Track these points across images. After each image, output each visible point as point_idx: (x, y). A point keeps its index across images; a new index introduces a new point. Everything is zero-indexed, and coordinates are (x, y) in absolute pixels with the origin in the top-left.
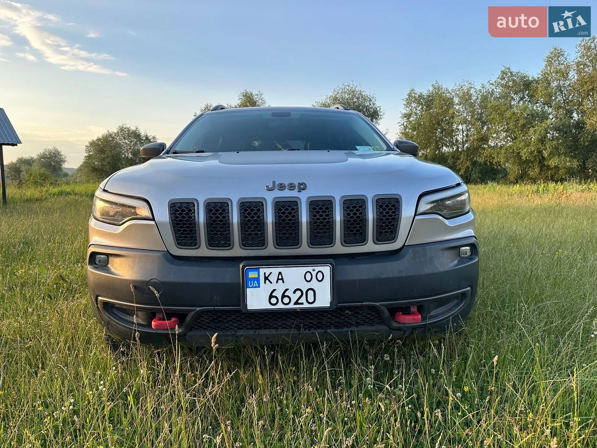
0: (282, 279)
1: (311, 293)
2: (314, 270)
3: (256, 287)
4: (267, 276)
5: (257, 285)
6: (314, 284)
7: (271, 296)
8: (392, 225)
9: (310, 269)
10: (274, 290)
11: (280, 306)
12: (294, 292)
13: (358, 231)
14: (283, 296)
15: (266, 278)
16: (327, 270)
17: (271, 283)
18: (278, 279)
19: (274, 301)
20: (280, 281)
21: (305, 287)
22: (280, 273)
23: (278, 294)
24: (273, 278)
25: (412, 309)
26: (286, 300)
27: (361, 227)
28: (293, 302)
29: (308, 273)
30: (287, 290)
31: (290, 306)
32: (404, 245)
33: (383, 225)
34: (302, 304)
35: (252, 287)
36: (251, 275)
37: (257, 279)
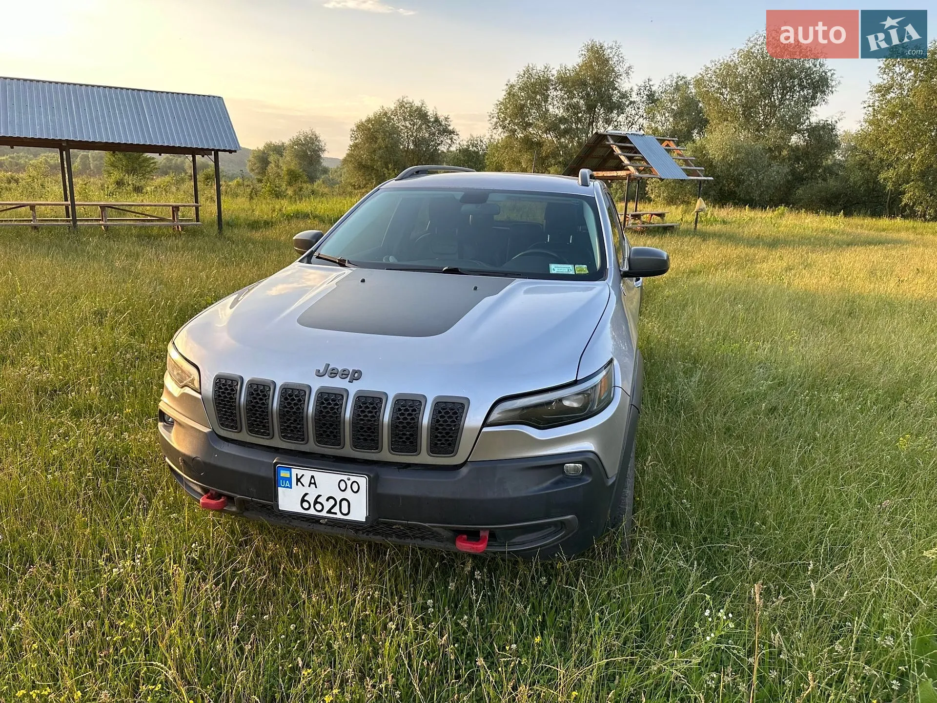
0: (315, 483)
1: (345, 503)
2: (349, 479)
3: (287, 487)
4: (299, 477)
5: (289, 485)
6: (348, 494)
7: (303, 500)
8: (451, 437)
9: (345, 477)
10: (306, 494)
11: (312, 512)
12: (327, 500)
13: (408, 439)
14: (316, 502)
15: (298, 480)
16: (363, 481)
17: (303, 486)
18: (311, 483)
19: (306, 505)
20: (313, 486)
21: (339, 496)
22: (313, 477)
23: (311, 498)
24: (306, 480)
25: (482, 534)
26: (319, 507)
27: (411, 435)
28: (326, 509)
29: (342, 482)
30: (320, 496)
31: (323, 514)
32: (467, 461)
33: (438, 435)
34: (336, 514)
35: (284, 487)
36: (284, 474)
37: (289, 479)
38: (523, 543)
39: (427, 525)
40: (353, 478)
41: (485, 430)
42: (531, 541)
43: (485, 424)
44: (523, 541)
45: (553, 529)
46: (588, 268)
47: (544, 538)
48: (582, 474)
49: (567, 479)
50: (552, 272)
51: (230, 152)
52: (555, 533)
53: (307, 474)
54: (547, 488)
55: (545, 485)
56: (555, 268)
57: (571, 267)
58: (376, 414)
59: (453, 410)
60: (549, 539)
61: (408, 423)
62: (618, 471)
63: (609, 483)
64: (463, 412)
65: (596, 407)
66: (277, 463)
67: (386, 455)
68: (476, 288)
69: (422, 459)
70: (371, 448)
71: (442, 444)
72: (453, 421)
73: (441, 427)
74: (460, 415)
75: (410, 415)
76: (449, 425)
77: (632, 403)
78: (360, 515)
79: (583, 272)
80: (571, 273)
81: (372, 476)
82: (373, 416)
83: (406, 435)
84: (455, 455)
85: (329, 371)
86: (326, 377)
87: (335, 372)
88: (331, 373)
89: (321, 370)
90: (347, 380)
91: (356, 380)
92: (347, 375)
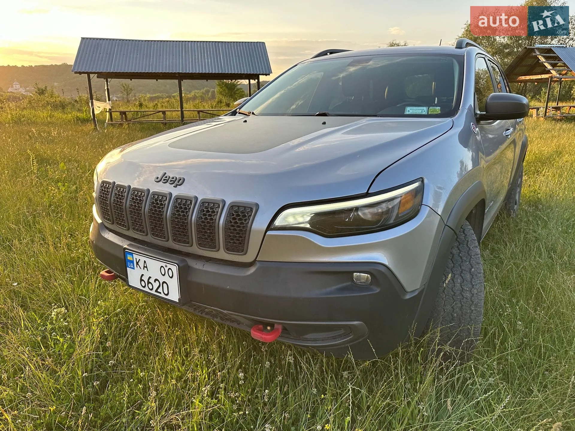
0: (146, 267)
2: (166, 266)
3: (132, 268)
4: (137, 261)
5: (133, 267)
6: (166, 279)
7: (141, 280)
8: (241, 237)
9: (164, 264)
10: (143, 275)
11: (146, 289)
12: (155, 282)
13: (208, 236)
14: (149, 283)
15: (137, 263)
16: (175, 269)
17: (140, 268)
18: (144, 267)
19: (143, 283)
20: (145, 268)
21: (161, 279)
22: (145, 262)
23: (145, 278)
24: (141, 264)
25: (276, 327)
26: (150, 286)
27: (211, 233)
28: (155, 289)
29: (162, 268)
30: (150, 278)
31: (153, 292)
32: (255, 260)
33: (231, 235)
34: (160, 293)
35: (130, 268)
36: (129, 257)
37: (133, 262)
38: (315, 340)
39: (225, 312)
40: (169, 266)
41: (269, 233)
42: (323, 340)
43: (269, 228)
45: (342, 331)
46: (441, 110)
47: (334, 338)
48: (371, 284)
49: (355, 287)
50: (407, 113)
51: (266, 75)
52: (345, 335)
53: (143, 259)
54: (331, 293)
55: (329, 289)
56: (409, 110)
57: (425, 109)
58: (186, 214)
59: (243, 213)
60: (339, 340)
61: (208, 223)
62: (423, 287)
63: (408, 297)
64: (251, 215)
65: (392, 221)
66: (125, 249)
67: (195, 249)
68: (324, 123)
69: (222, 254)
70: (185, 242)
71: (234, 243)
72: (242, 223)
73: (232, 228)
74: (248, 218)
75: (210, 215)
76: (239, 227)
77: (447, 224)
78: (174, 296)
79: (435, 113)
80: (424, 113)
81: (181, 265)
82: (184, 216)
83: (207, 233)
84: (245, 254)
85: (164, 178)
86: (161, 182)
87: (167, 179)
88: (164, 180)
89: (160, 177)
90: (173, 185)
91: (179, 185)
92: (174, 181)
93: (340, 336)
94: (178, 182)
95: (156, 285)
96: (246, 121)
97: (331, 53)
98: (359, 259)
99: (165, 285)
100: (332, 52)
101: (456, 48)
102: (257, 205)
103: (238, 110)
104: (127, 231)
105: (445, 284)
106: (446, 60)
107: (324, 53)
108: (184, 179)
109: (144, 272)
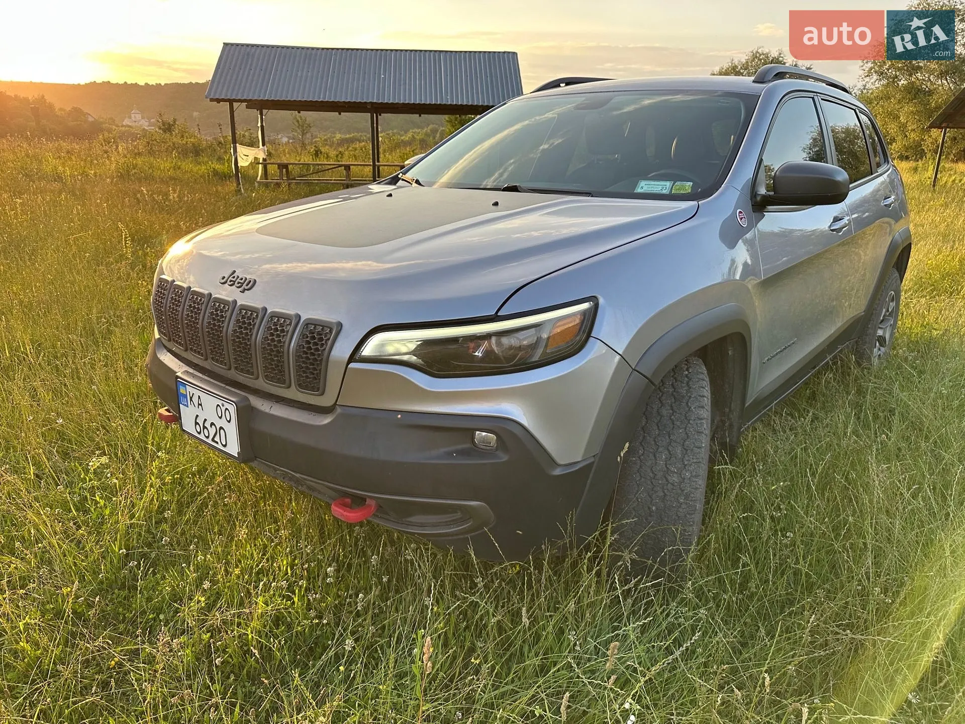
0: (201, 405)
2: (223, 405)
3: (185, 405)
4: (191, 396)
5: (186, 403)
6: (224, 423)
7: (196, 423)
8: (315, 369)
9: (220, 402)
10: (197, 416)
11: (202, 437)
12: (211, 426)
13: (276, 366)
14: (204, 427)
16: (232, 409)
17: (195, 406)
18: (199, 404)
19: (197, 427)
20: (200, 407)
21: (218, 423)
22: (199, 398)
23: (200, 421)
24: (195, 399)
25: (368, 501)
26: (206, 432)
27: (279, 361)
28: (211, 437)
29: (218, 407)
30: (205, 420)
31: (209, 441)
32: (335, 404)
33: (303, 365)
34: (217, 443)
35: (183, 404)
36: (182, 390)
37: (185, 396)
38: (422, 525)
39: (298, 475)
40: (227, 406)
41: (352, 365)
42: (434, 525)
43: (352, 359)
44: (421, 523)
45: (458, 515)
46: (692, 187)
47: (448, 524)
49: (475, 450)
50: (639, 190)
52: (462, 521)
53: (196, 393)
55: (437, 452)
56: (644, 186)
57: (668, 184)
58: (251, 332)
59: (320, 334)
60: (453, 528)
61: (276, 346)
62: (592, 460)
63: (557, 472)
64: (329, 339)
65: (536, 358)
66: (178, 377)
67: (261, 384)
68: (496, 204)
69: (293, 393)
70: (248, 372)
71: (307, 377)
72: (317, 350)
73: (305, 356)
74: (326, 342)
75: (278, 336)
76: (313, 354)
77: (637, 369)
78: (233, 448)
79: (682, 192)
80: (664, 192)
81: (240, 405)
82: (247, 334)
83: (274, 361)
84: (322, 394)
85: (230, 278)
86: (226, 285)
87: (234, 280)
88: (231, 281)
89: (226, 276)
90: (240, 289)
91: (248, 290)
92: (243, 284)
93: (455, 522)
94: (247, 285)
95: (212, 431)
96: (390, 195)
97: (567, 84)
98: (479, 411)
99: (222, 431)
100: (569, 82)
101: (754, 82)
102: (340, 325)
103: (401, 174)
104: (184, 352)
105: (619, 458)
106: (728, 103)
107: (555, 84)
108: (255, 281)
109: (198, 411)
